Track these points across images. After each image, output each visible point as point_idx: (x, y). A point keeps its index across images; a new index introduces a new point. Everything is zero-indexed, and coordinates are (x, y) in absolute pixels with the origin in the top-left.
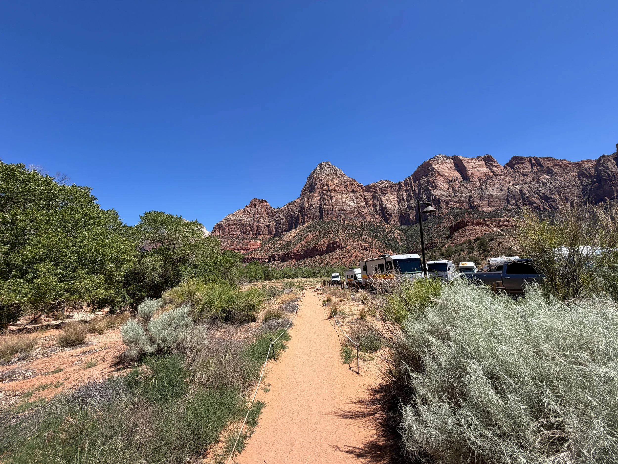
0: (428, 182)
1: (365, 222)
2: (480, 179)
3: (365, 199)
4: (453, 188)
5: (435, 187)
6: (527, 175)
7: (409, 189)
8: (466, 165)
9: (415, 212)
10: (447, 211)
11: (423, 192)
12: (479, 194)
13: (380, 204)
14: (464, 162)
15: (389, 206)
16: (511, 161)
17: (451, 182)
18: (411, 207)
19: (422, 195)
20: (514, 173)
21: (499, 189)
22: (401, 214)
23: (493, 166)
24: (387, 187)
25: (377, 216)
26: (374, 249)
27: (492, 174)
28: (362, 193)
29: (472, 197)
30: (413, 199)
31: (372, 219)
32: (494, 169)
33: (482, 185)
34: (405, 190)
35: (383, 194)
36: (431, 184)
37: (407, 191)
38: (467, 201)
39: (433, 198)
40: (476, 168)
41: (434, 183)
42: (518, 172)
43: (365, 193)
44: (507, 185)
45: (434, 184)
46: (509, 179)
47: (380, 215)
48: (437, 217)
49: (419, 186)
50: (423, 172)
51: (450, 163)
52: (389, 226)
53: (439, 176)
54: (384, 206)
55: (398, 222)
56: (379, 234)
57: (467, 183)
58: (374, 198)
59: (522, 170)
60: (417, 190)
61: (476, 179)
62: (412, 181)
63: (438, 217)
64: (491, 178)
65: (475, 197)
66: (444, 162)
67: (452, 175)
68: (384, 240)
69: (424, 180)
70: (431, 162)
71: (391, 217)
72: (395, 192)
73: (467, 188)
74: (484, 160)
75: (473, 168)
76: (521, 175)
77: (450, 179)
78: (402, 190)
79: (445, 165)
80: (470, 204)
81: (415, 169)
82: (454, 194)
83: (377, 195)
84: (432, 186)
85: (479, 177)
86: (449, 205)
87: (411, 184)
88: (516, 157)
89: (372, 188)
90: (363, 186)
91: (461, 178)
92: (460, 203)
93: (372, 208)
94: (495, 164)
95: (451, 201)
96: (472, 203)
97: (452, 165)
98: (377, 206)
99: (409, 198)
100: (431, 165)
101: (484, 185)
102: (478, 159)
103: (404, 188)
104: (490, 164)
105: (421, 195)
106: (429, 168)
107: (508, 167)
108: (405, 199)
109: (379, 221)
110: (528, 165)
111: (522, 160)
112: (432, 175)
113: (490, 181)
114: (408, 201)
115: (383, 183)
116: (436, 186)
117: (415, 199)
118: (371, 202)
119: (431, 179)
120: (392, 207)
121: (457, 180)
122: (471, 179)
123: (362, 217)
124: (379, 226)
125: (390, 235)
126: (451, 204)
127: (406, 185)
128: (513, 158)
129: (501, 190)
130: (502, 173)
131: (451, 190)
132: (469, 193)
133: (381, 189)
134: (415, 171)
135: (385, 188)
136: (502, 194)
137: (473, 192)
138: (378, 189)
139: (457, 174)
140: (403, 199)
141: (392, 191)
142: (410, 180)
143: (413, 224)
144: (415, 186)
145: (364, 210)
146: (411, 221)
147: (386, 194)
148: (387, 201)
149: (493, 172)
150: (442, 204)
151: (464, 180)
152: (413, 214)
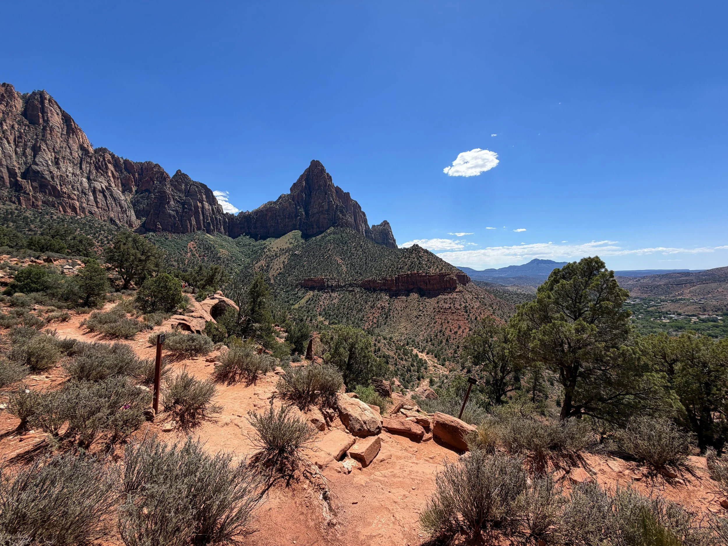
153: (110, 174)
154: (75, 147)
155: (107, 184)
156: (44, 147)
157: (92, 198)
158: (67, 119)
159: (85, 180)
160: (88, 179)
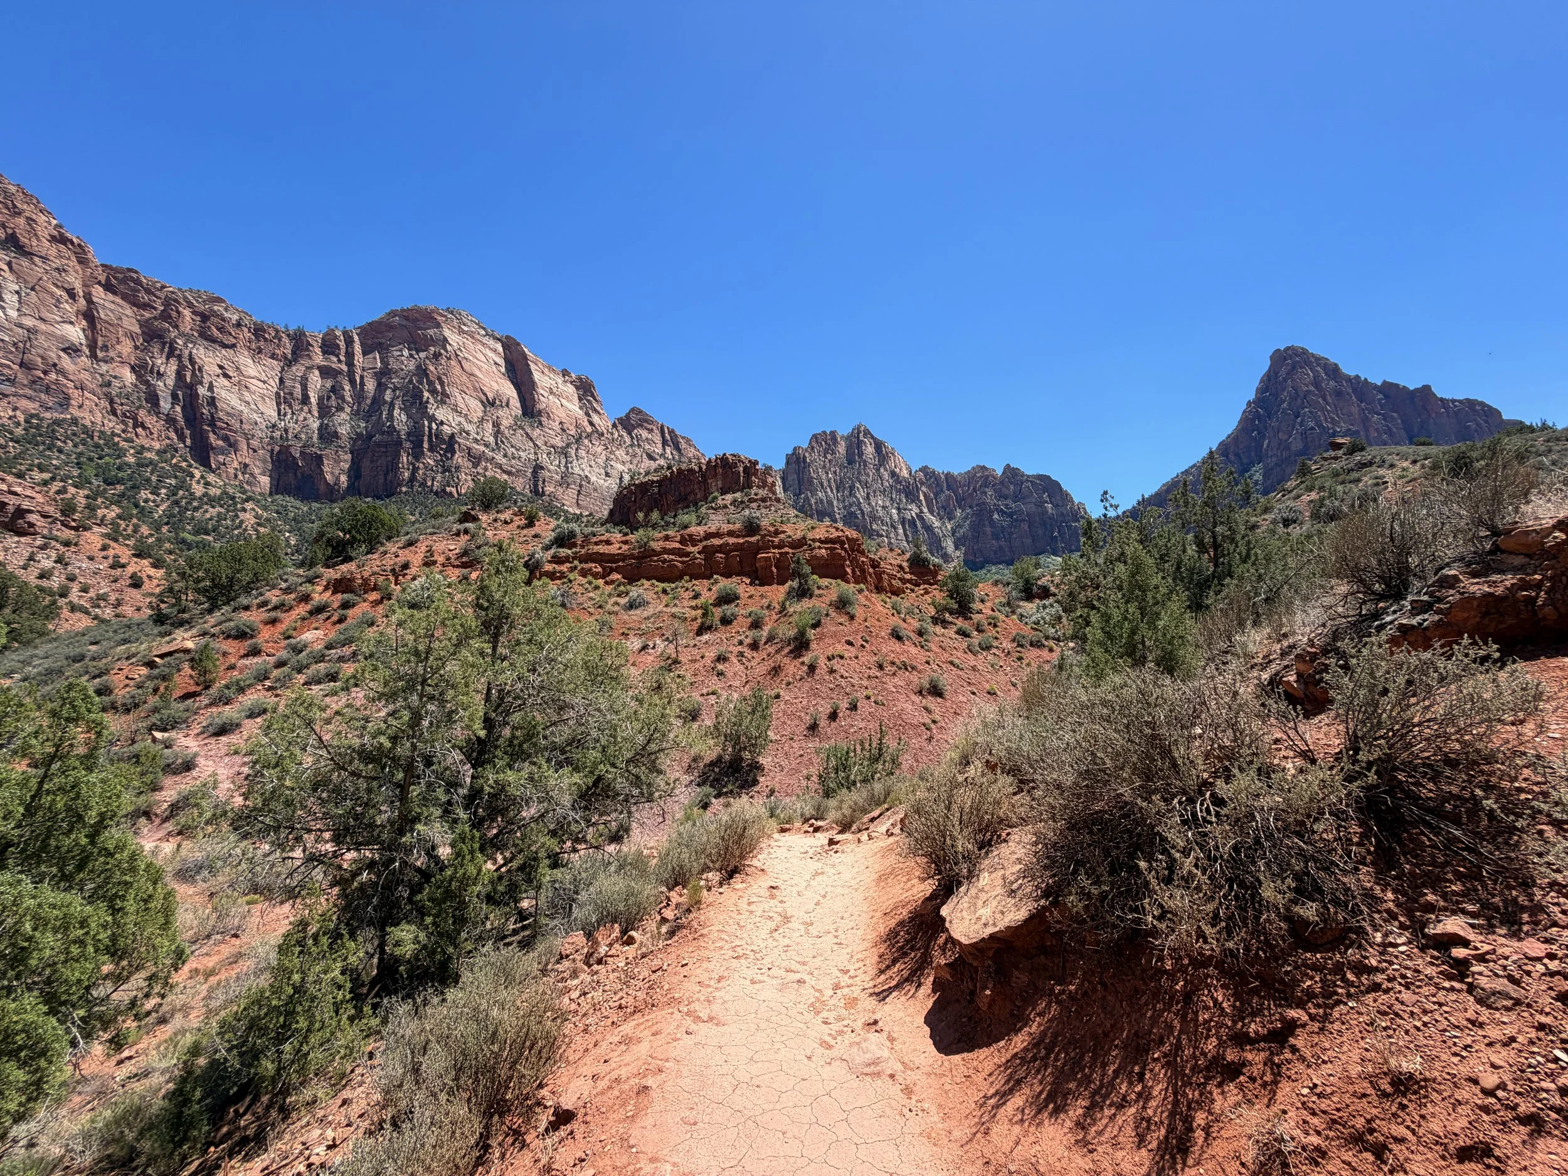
0: (422, 371)
1: (58, 423)
2: (563, 430)
3: (89, 316)
4: (496, 425)
5: (443, 398)
6: (655, 460)
7: (340, 372)
8: (536, 376)
9: (349, 457)
10: (471, 484)
11: (393, 399)
12: (559, 466)
13: (180, 375)
14: (533, 367)
15: (228, 397)
16: (628, 416)
17: (493, 404)
18: (336, 435)
19: (392, 405)
20: (632, 445)
21: (603, 471)
22: (285, 451)
23: (596, 411)
24: (238, 325)
25: (150, 420)
26: (93, 538)
27: (589, 429)
28: (75, 280)
29: (542, 468)
30: (348, 410)
31: (112, 425)
32: (595, 418)
33: (568, 445)
34: (319, 368)
35: (213, 340)
36: (431, 383)
37: (325, 372)
38: (529, 475)
39: (430, 428)
40: (558, 396)
41: (442, 383)
42: (639, 446)
43: (98, 293)
44: (620, 467)
45: (439, 387)
46: (621, 453)
47: (170, 420)
48: (436, 493)
49: (383, 375)
50: (405, 334)
51: (495, 351)
52: (211, 478)
53: (458, 368)
54: (202, 391)
55: (265, 481)
56: (144, 494)
57: (533, 429)
58: (152, 335)
59: (647, 447)
60: (370, 386)
61: (556, 426)
62: (357, 348)
63: (442, 494)
64: (589, 436)
65: (549, 471)
66: (478, 337)
67: (496, 387)
68: (176, 528)
69: (404, 360)
70: (439, 318)
71: (233, 445)
72: (273, 356)
73: (531, 439)
74: (577, 388)
75: (552, 393)
76: (645, 456)
77: (490, 396)
78: (308, 363)
79: (480, 347)
80: (536, 485)
81: (377, 314)
82: (497, 444)
83: (174, 333)
84: (433, 392)
85: (561, 423)
86: (480, 470)
87: (350, 355)
88: (641, 412)
89: (148, 291)
90: (96, 258)
91: (518, 405)
92: (509, 473)
93: (129, 377)
94: (598, 409)
95: (487, 460)
96: (540, 483)
97: (501, 362)
98: (160, 375)
99: (334, 404)
100: (438, 325)
101: (574, 447)
102: (564, 376)
103: (319, 359)
104: (588, 401)
105: (387, 407)
106: (431, 332)
107: (620, 428)
108: (314, 400)
109: (157, 446)
110: (658, 438)
111: (647, 421)
112: (437, 356)
113: (586, 441)
114: (324, 411)
115: (219, 300)
116: (445, 395)
117: (355, 414)
118: (126, 348)
119: (432, 368)
120: (242, 408)
121: (507, 405)
122: (544, 419)
123: (47, 390)
124: (151, 462)
125: (213, 512)
126: (486, 469)
127: (324, 353)
128: (632, 410)
129: (607, 475)
130: (609, 436)
131: (489, 427)
132: (536, 454)
133: (205, 318)
134: (376, 318)
135: (223, 320)
136: (606, 484)
137: (545, 456)
138: (187, 313)
139: (509, 391)
140: (305, 400)
141: (260, 352)
142: (349, 341)
143: (332, 501)
144: (363, 370)
145: (66, 362)
146: (322, 488)
147: (225, 346)
148: (226, 376)
149: (591, 424)
150: (459, 458)
151: (524, 414)
152: (338, 461)
153: (922, 498)
154: (886, 475)
155: (918, 511)
156: (857, 485)
157: (901, 531)
158: (879, 446)
159: (894, 511)
160: (899, 509)
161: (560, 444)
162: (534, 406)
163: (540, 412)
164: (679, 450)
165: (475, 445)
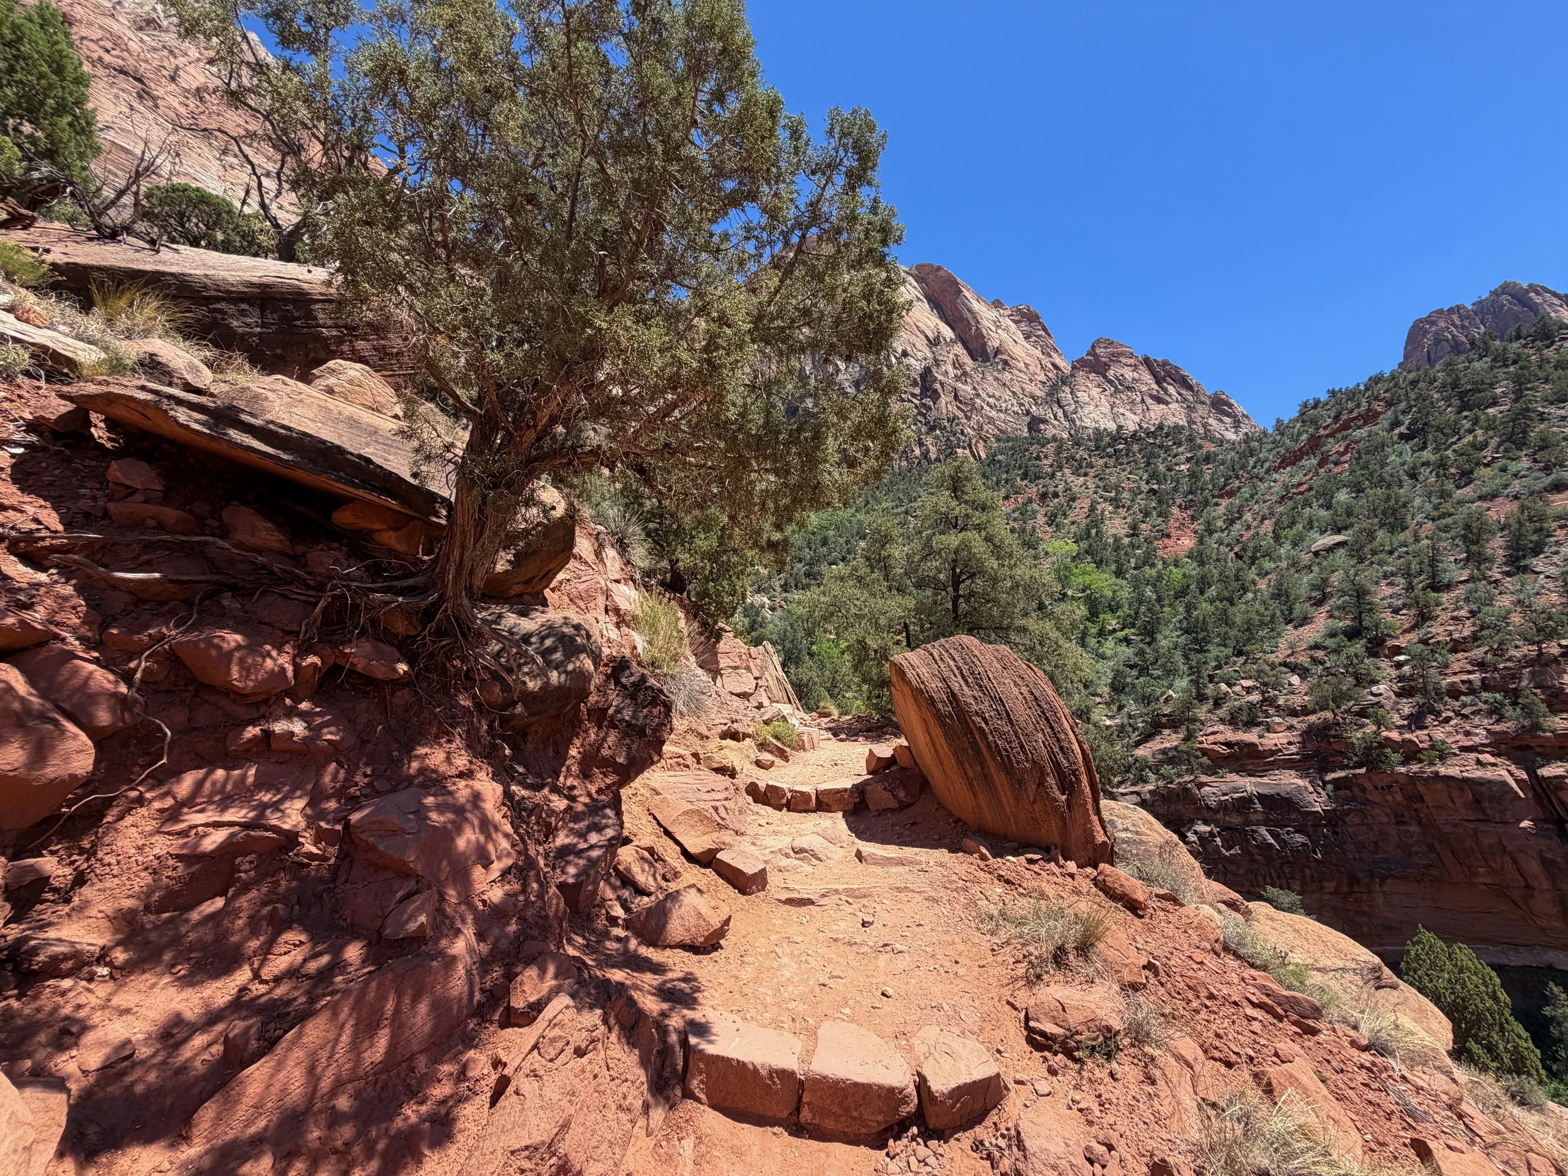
161: (1038, 393)
162: (985, 344)
163: (998, 351)
164: (1190, 388)
165: (959, 385)
